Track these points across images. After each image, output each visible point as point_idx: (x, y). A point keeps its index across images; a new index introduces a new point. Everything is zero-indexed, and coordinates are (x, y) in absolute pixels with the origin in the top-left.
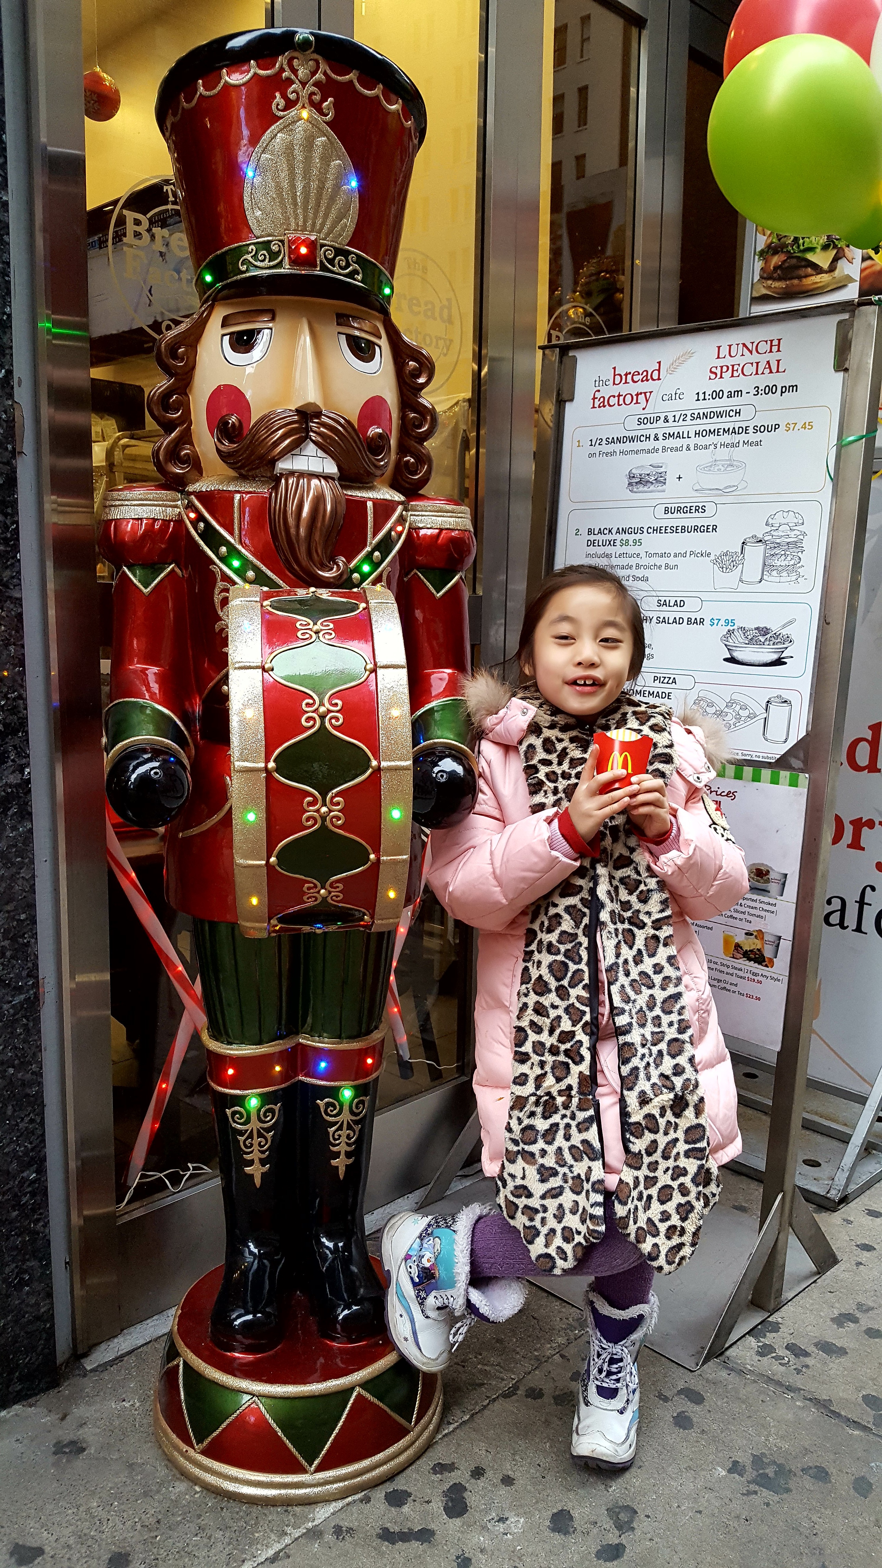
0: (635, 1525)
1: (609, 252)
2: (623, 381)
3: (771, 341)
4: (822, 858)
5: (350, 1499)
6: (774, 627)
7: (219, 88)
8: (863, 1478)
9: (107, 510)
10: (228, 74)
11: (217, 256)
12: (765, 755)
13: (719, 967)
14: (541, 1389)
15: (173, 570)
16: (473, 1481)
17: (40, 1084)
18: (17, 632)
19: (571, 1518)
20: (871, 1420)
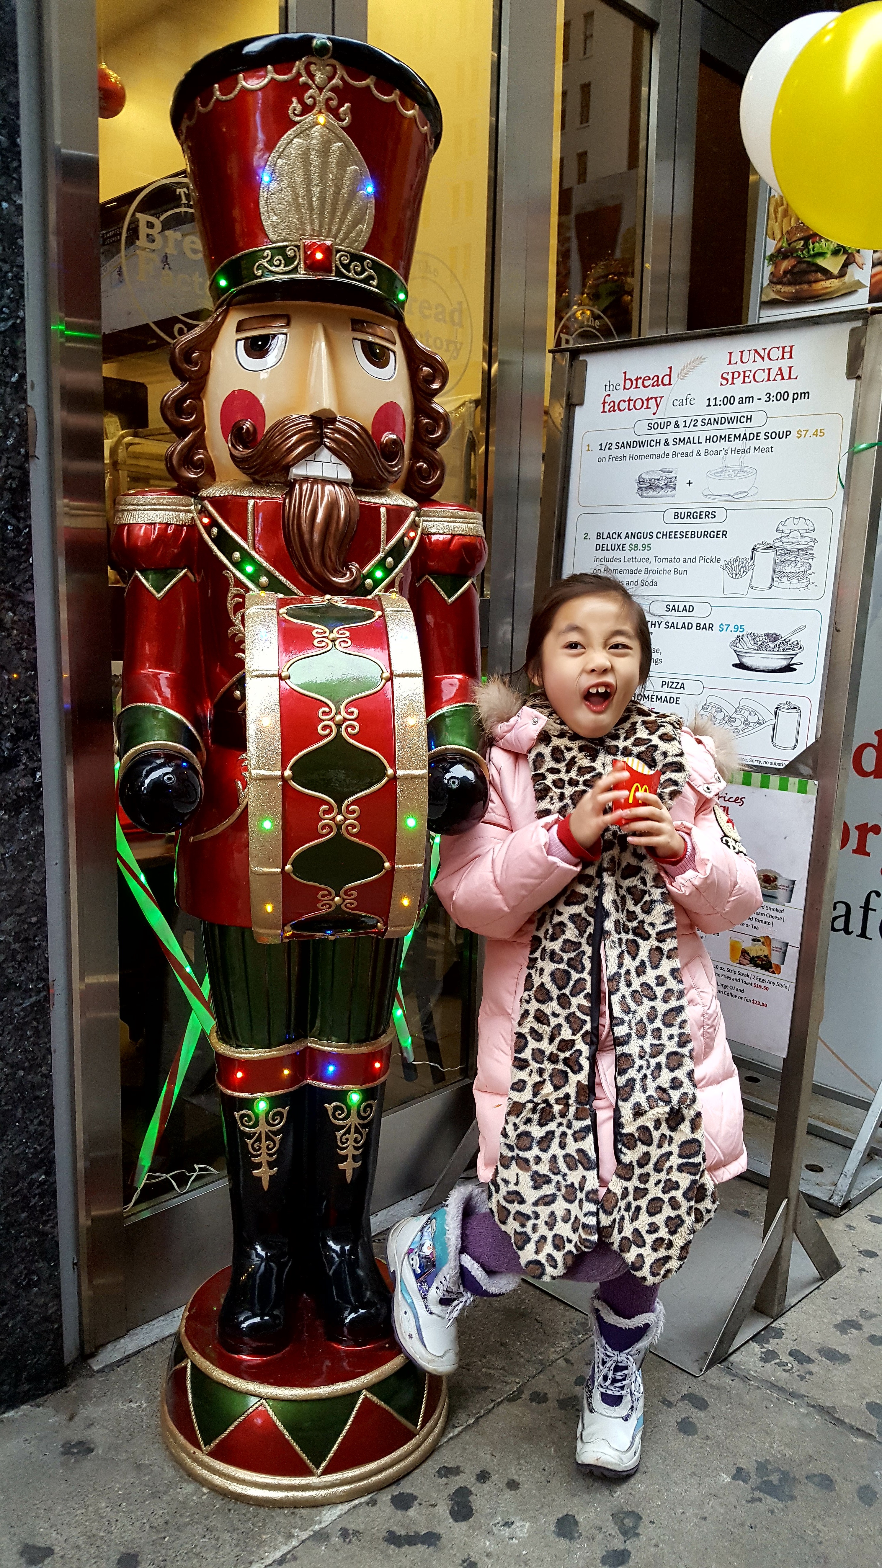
0: (640, 1531)
1: (618, 254)
2: (634, 386)
3: (784, 348)
4: (830, 866)
5: (356, 1502)
6: (784, 634)
7: (235, 93)
8: (867, 1487)
9: (120, 515)
10: (245, 79)
11: (232, 260)
12: (774, 761)
13: (725, 973)
14: (546, 1394)
15: (185, 575)
16: (479, 1485)
17: (50, 1087)
18: (29, 635)
19: (576, 1523)
20: (875, 1428)
